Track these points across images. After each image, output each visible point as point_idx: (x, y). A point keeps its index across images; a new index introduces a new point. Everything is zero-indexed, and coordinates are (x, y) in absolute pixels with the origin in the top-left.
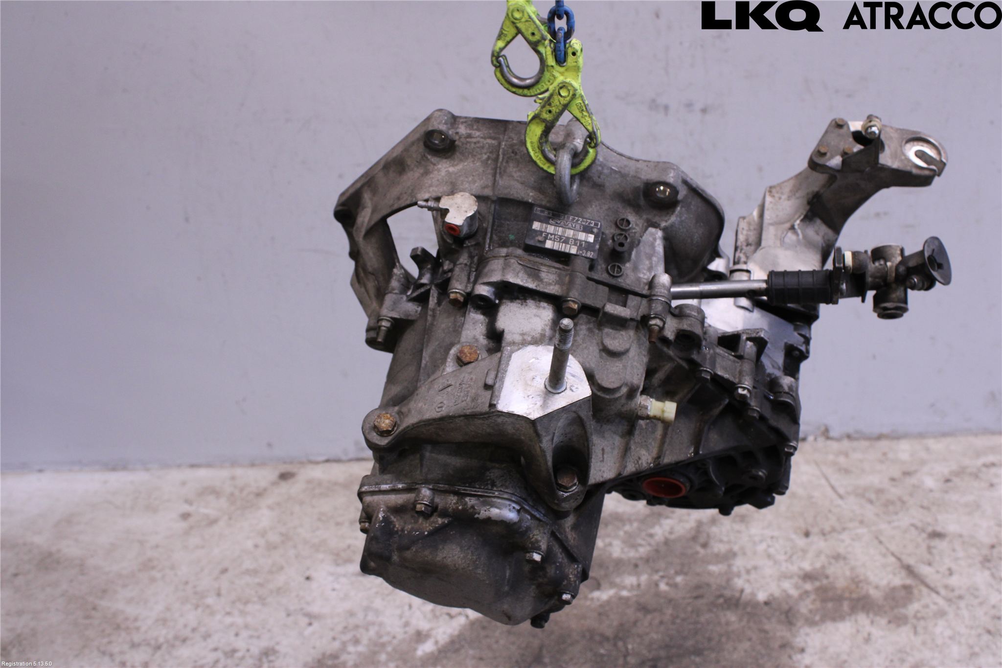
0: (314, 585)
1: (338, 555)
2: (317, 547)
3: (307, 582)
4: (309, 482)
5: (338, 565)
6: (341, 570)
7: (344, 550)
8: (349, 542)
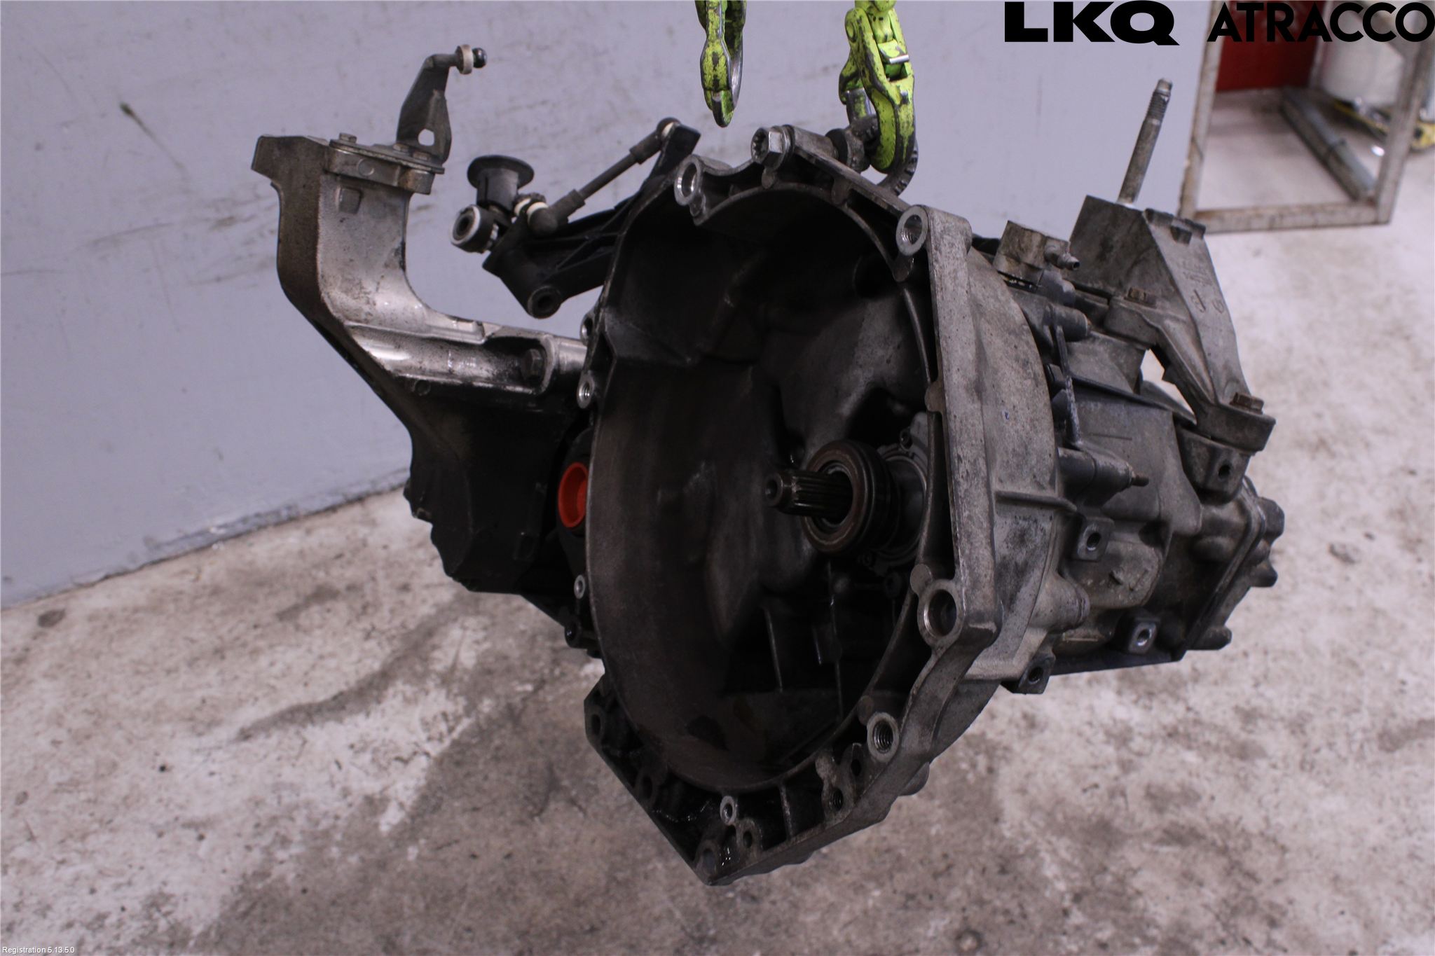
0: (178, 776)
1: (191, 719)
2: (156, 715)
3: (164, 774)
4: (91, 618)
5: (200, 735)
6: (208, 741)
7: (199, 709)
8: (199, 694)
